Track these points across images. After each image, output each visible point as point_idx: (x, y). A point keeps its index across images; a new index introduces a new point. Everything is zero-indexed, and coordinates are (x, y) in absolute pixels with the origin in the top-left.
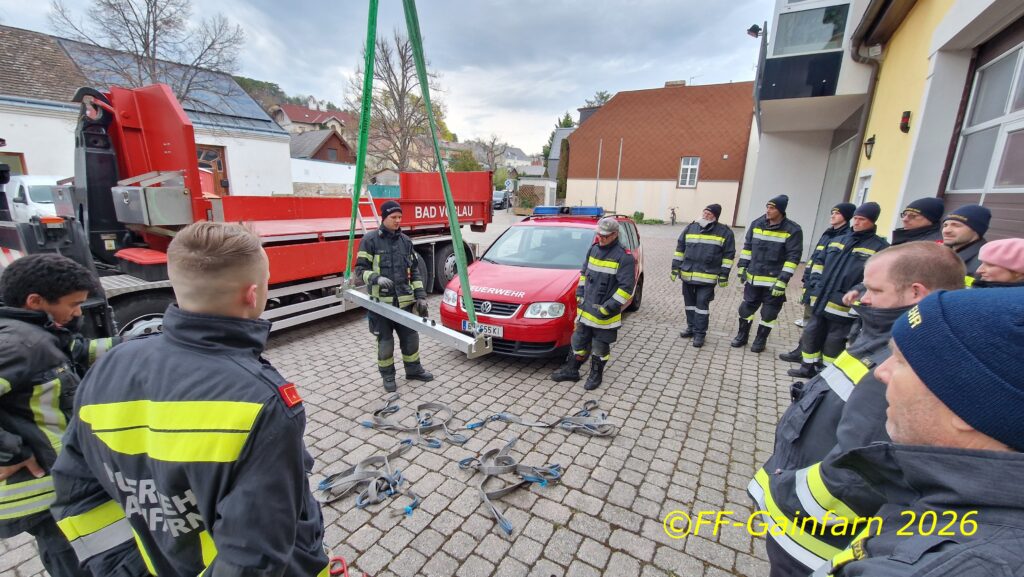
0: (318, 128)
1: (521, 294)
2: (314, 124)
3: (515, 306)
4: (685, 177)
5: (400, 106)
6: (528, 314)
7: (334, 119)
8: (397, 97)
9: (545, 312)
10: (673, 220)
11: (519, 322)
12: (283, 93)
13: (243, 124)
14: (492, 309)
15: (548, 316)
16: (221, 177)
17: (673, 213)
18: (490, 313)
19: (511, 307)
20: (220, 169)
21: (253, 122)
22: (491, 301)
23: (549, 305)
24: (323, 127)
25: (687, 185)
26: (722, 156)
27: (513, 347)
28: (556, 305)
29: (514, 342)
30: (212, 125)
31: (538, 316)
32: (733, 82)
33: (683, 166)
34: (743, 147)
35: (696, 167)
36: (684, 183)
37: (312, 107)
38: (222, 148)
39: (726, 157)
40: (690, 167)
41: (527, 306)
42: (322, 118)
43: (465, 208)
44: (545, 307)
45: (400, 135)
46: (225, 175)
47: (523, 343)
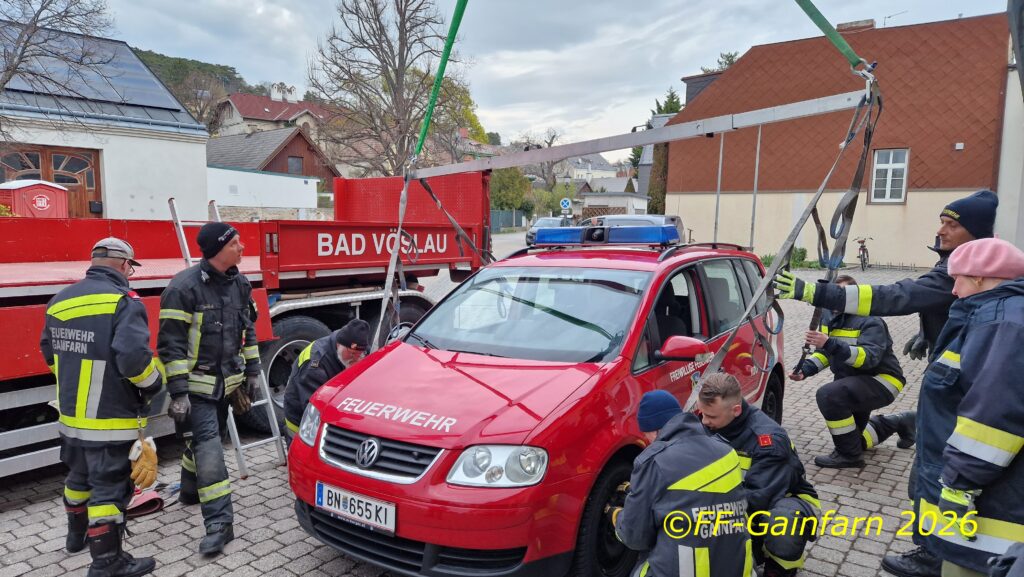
0: (282, 126)
1: (446, 424)
2: (277, 122)
3: (428, 452)
4: (882, 183)
5: (395, 87)
6: (458, 476)
7: (308, 113)
8: (393, 75)
9: (500, 471)
10: (864, 262)
11: (437, 493)
12: (241, 79)
13: (131, 114)
14: (380, 458)
15: (504, 481)
16: (91, 197)
17: (863, 248)
18: (374, 467)
19: (421, 456)
20: (90, 185)
21: (149, 111)
22: (381, 439)
23: (509, 451)
24: (288, 124)
25: (887, 199)
26: (953, 146)
27: (419, 558)
28: (528, 453)
29: (421, 545)
30: (60, 114)
31: (481, 480)
32: (965, 16)
33: (877, 166)
34: (992, 128)
35: (903, 166)
36: (881, 194)
37: (276, 96)
38: (97, 152)
39: (960, 146)
40: (890, 166)
41: (456, 453)
42: (289, 114)
43: (430, 237)
44: (500, 456)
45: (394, 131)
46: (98, 193)
47: (444, 549)
